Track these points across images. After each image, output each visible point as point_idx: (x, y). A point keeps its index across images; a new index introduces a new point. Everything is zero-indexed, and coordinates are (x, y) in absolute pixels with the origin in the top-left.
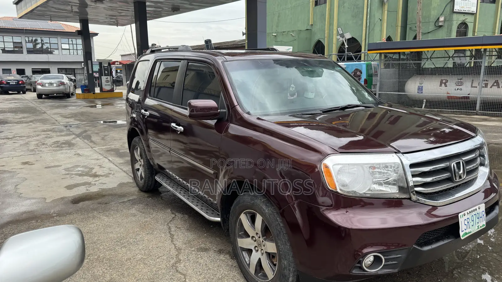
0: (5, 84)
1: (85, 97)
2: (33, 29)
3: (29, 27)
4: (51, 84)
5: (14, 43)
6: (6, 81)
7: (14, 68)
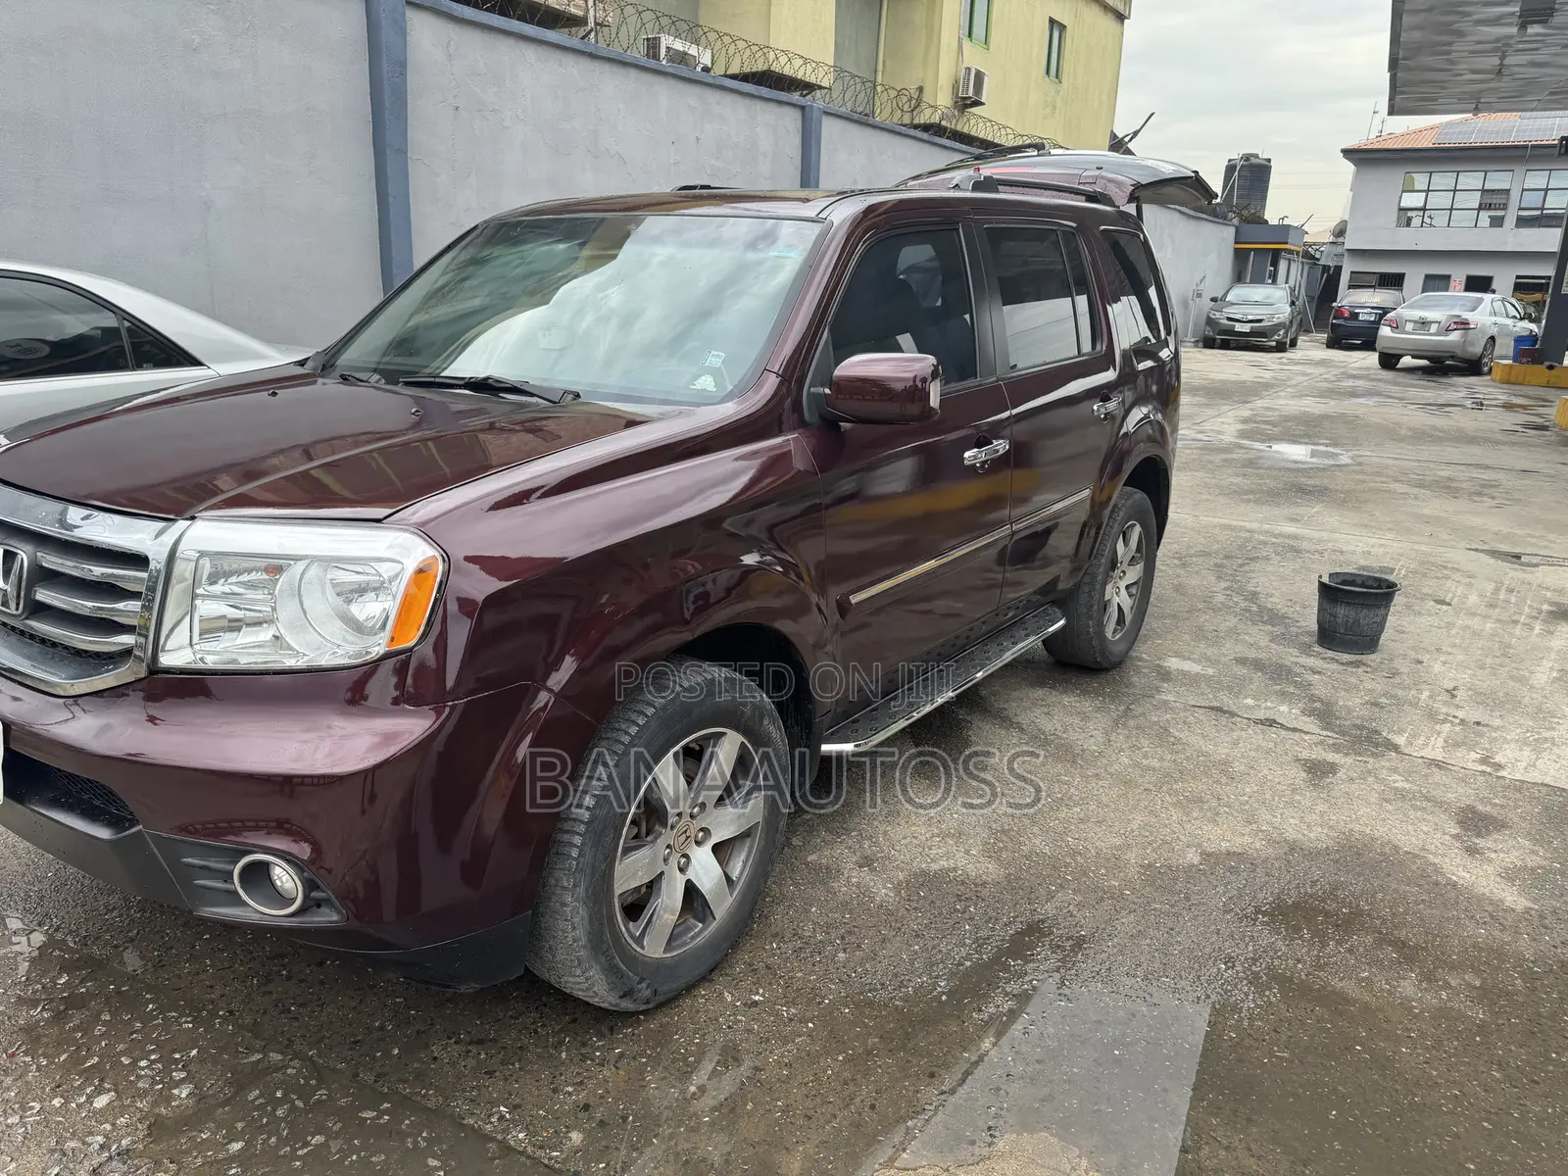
0: (1346, 319)
1: (1513, 379)
2: (1538, 143)
3: (1514, 138)
4: (1424, 324)
5: (1484, 191)
6: (1351, 309)
7: (1459, 273)
